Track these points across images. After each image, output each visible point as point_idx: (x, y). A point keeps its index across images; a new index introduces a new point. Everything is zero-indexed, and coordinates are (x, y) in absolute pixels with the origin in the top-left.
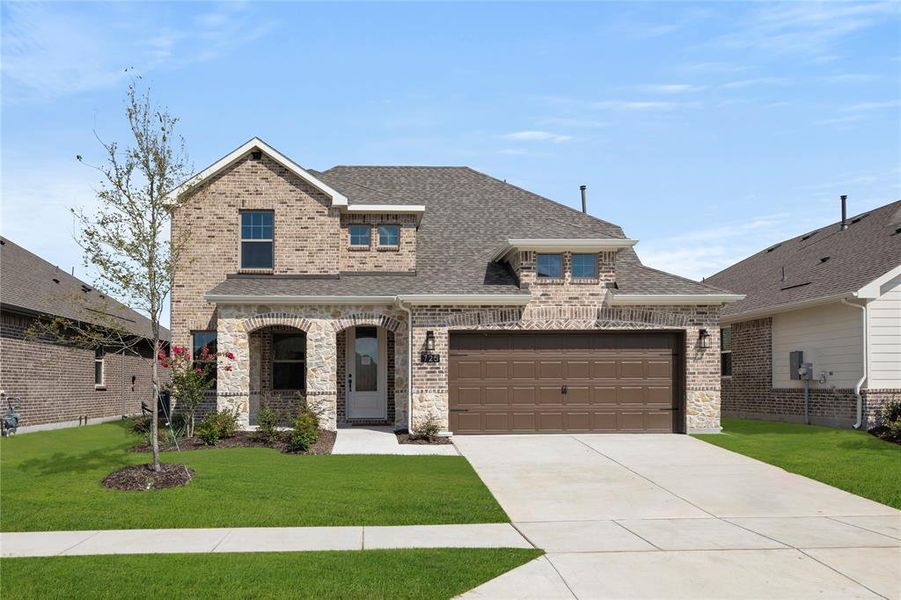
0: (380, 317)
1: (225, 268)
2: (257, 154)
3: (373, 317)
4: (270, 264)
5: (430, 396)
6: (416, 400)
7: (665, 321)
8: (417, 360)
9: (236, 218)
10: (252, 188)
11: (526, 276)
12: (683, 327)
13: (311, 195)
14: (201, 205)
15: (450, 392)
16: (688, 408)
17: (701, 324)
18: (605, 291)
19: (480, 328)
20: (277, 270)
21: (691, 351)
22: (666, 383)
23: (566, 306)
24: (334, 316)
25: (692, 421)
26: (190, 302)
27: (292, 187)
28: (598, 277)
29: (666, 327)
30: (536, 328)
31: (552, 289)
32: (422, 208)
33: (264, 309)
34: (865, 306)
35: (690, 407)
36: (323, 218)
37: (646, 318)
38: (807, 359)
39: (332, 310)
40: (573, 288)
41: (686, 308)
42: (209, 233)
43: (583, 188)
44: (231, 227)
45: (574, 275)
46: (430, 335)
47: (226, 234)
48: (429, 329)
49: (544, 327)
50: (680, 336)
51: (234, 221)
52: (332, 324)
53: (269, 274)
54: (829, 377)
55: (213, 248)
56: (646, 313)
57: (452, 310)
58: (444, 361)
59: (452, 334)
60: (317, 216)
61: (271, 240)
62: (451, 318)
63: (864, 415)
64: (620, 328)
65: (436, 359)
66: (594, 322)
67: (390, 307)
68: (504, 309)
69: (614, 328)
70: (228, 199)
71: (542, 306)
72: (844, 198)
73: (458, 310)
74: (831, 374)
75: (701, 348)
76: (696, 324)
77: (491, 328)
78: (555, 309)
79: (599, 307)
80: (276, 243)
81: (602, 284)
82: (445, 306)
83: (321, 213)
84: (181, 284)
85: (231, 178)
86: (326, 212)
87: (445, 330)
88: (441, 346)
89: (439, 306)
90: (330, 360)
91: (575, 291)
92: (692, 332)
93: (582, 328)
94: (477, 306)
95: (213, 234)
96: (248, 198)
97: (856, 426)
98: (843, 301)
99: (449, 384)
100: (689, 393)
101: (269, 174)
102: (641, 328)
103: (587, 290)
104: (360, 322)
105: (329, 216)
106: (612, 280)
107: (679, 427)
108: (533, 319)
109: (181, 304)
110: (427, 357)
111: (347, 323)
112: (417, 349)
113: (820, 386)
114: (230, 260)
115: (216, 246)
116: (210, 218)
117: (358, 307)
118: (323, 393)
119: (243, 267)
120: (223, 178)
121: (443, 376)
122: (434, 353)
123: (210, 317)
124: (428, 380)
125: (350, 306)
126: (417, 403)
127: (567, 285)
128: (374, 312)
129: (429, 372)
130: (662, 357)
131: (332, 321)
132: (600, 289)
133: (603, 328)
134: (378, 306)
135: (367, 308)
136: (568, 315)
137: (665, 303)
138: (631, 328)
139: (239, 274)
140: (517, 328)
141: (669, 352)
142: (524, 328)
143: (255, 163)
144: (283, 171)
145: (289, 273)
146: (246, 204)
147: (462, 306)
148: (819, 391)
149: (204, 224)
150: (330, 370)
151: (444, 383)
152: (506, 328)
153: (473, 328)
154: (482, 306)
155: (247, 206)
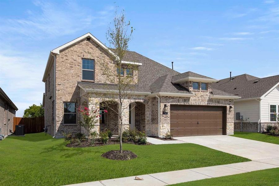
0: (143, 99)
1: (77, 79)
2: (89, 39)
3: (140, 99)
4: (93, 79)
5: (165, 125)
6: (161, 127)
7: (222, 103)
8: (161, 113)
9: (80, 61)
10: (87, 51)
11: (190, 88)
12: (226, 105)
13: (108, 56)
14: (67, 55)
15: (171, 124)
16: (227, 128)
17: (230, 105)
18: (209, 94)
19: (179, 104)
20: (96, 81)
21: (228, 112)
22: (220, 121)
23: (200, 98)
24: (129, 98)
25: (228, 131)
26: (63, 91)
27: (101, 52)
28: (207, 90)
29: (223, 105)
30: (193, 104)
31: (197, 93)
32: (141, 64)
33: (105, 95)
34: (260, 101)
35: (227, 127)
36: (111, 64)
37: (218, 102)
38: (241, 115)
39: (128, 96)
40: (202, 93)
41: (227, 100)
42: (71, 66)
43: (172, 63)
44: (79, 64)
45: (202, 89)
46: (165, 105)
47: (77, 66)
48: (165, 104)
49: (195, 104)
50: (225, 107)
51: (80, 62)
52: (128, 101)
53: (93, 82)
54: (248, 119)
55: (72, 71)
56: (218, 101)
57: (171, 98)
58: (169, 114)
59: (171, 105)
60: (109, 63)
61: (93, 70)
62: (171, 100)
63: (260, 129)
64: (212, 105)
65: (167, 113)
66: (207, 103)
67: (146, 96)
68: (185, 98)
69: (211, 105)
70: (78, 54)
71: (195, 98)
72: (231, 72)
73: (173, 98)
74: (248, 118)
75: (230, 111)
76: (229, 105)
77: (181, 104)
78: (197, 99)
79: (208, 99)
80: (96, 72)
81: (209, 92)
82: (169, 97)
83: (111, 62)
84: (59, 84)
85: (79, 46)
86: (113, 62)
87: (169, 104)
88: (168, 109)
89: (168, 97)
90: (127, 113)
91: (202, 94)
92: (228, 106)
93: (204, 105)
94: (178, 97)
95: (72, 66)
96: (85, 54)
97: (258, 132)
98: (256, 100)
99: (170, 121)
100: (227, 124)
101: (93, 46)
102: (217, 105)
103: (205, 93)
104: (137, 101)
105: (113, 64)
106: (211, 91)
107: (224, 133)
108: (192, 102)
109: (60, 92)
110: (164, 113)
111: (133, 101)
112: (161, 110)
113: (246, 122)
114: (79, 76)
115: (73, 71)
116: (71, 60)
117: (136, 95)
118: (125, 125)
119: (83, 79)
120: (76, 46)
121: (169, 119)
122: (166, 111)
123: (71, 97)
124: (165, 120)
125: (134, 95)
126: (161, 128)
127: (200, 92)
128: (141, 97)
129: (165, 118)
130: (220, 113)
131: (128, 100)
132: (208, 93)
133: (209, 105)
134: (142, 95)
135: (139, 96)
136: (201, 101)
137: (222, 98)
138: (215, 105)
139: (82, 81)
140: (188, 104)
141: (221, 112)
142: (190, 104)
143: (88, 42)
144: (98, 46)
145: (100, 82)
146: (84, 56)
147: (174, 97)
148: (245, 123)
149: (69, 62)
150: (127, 117)
151: (169, 121)
152: (185, 104)
153: (177, 104)
154: (180, 97)
155: (85, 57)
